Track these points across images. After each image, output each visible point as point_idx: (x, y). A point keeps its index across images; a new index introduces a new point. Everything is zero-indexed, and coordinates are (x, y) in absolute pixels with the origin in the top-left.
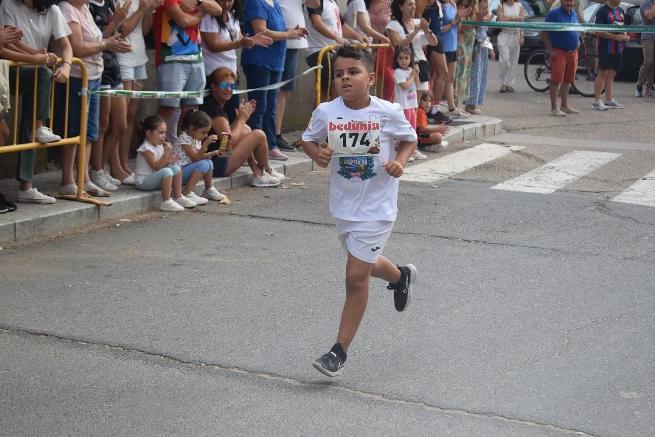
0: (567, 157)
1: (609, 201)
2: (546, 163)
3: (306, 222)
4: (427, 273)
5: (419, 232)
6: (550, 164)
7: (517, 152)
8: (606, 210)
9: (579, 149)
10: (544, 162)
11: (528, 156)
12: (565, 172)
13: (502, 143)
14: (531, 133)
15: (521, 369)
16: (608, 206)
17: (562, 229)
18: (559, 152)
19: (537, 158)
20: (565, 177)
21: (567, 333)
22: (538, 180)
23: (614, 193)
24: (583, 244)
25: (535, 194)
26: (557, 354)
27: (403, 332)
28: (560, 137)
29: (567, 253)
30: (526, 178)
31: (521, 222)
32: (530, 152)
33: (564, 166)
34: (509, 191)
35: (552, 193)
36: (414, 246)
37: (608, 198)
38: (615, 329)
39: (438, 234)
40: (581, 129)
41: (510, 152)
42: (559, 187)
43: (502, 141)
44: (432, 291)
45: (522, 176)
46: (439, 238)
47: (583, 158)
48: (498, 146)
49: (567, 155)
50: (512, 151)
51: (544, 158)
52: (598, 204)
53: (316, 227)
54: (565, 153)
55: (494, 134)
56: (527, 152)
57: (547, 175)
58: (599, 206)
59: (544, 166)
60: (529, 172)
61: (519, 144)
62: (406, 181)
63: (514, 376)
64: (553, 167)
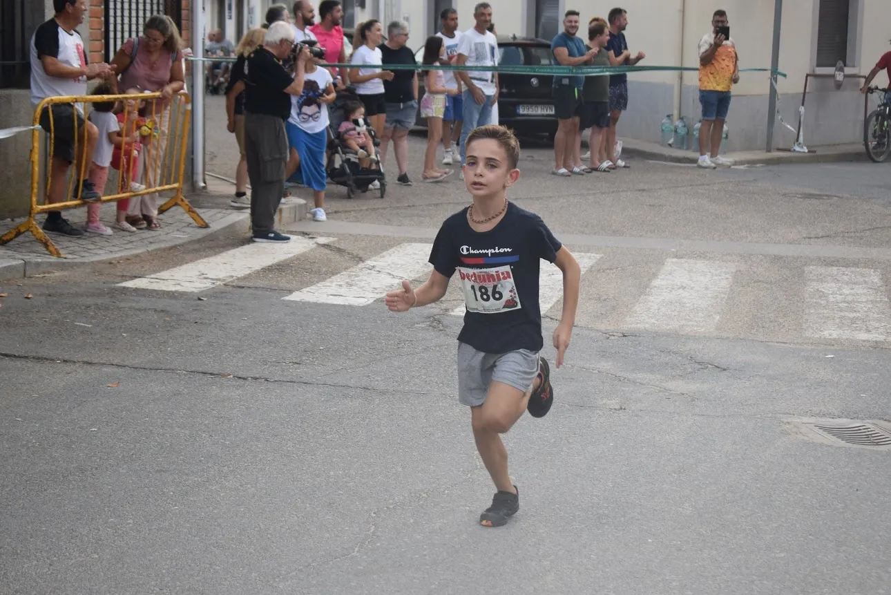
0: (394, 252)
1: (447, 315)
2: (363, 262)
3: (6, 355)
4: (177, 429)
5: (172, 367)
6: (369, 263)
7: (324, 246)
8: (442, 328)
9: (411, 240)
10: (361, 260)
11: (339, 250)
12: (390, 274)
13: (304, 234)
14: (347, 218)
15: (302, 577)
16: (445, 322)
17: (378, 357)
18: (382, 245)
19: (352, 254)
20: (389, 281)
21: (374, 515)
22: (351, 285)
23: (455, 302)
24: (407, 378)
25: (344, 306)
26: (356, 549)
27: (130, 523)
28: (385, 224)
29: (383, 393)
30: (334, 284)
31: (321, 348)
32: (342, 246)
33: (389, 265)
34: (309, 303)
35: (369, 305)
36: (164, 387)
37: (447, 310)
38: (443, 507)
39: (200, 369)
40: (416, 212)
41: (315, 246)
42: (378, 296)
43: (305, 231)
44: (182, 457)
45: (329, 280)
46: (201, 375)
47: (415, 254)
48: (300, 237)
49: (393, 250)
50: (318, 244)
51: (361, 254)
52: (432, 319)
53: (19, 363)
54: (391, 246)
55: (295, 220)
56: (338, 246)
57: (365, 278)
58: (432, 322)
59: (361, 265)
60: (339, 275)
61: (329, 235)
62: (161, 291)
63: (290, 589)
64: (374, 267)
